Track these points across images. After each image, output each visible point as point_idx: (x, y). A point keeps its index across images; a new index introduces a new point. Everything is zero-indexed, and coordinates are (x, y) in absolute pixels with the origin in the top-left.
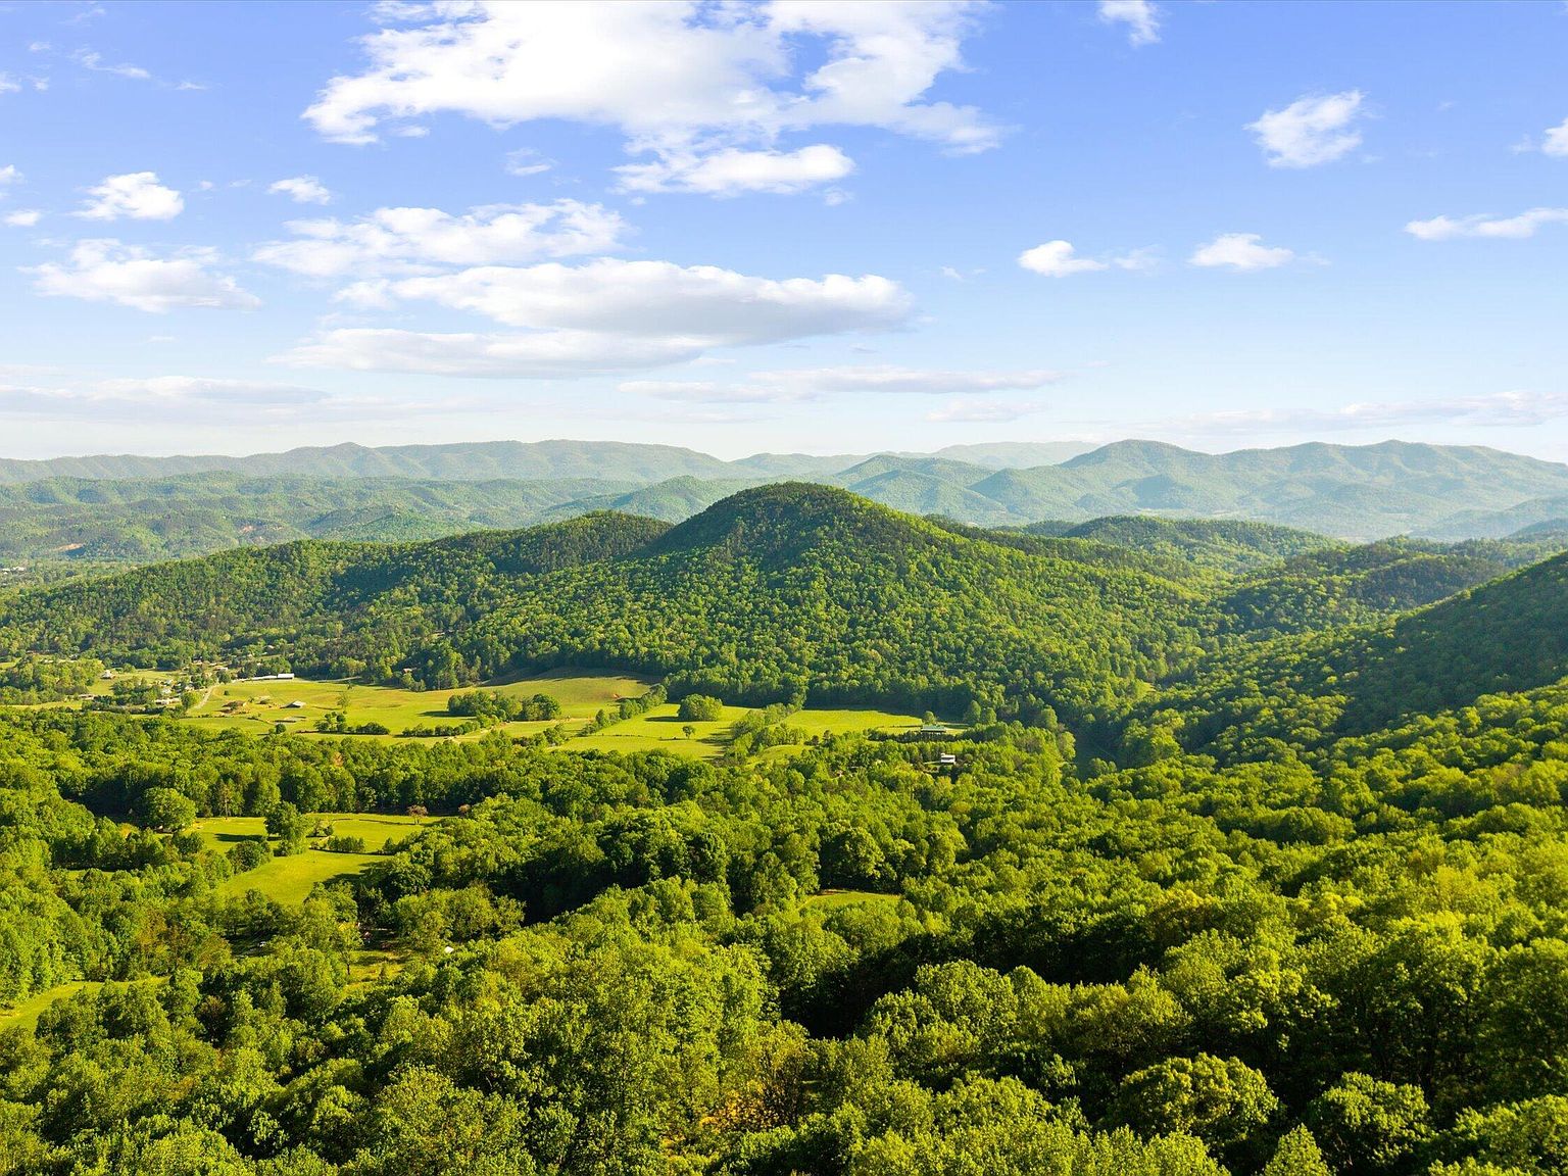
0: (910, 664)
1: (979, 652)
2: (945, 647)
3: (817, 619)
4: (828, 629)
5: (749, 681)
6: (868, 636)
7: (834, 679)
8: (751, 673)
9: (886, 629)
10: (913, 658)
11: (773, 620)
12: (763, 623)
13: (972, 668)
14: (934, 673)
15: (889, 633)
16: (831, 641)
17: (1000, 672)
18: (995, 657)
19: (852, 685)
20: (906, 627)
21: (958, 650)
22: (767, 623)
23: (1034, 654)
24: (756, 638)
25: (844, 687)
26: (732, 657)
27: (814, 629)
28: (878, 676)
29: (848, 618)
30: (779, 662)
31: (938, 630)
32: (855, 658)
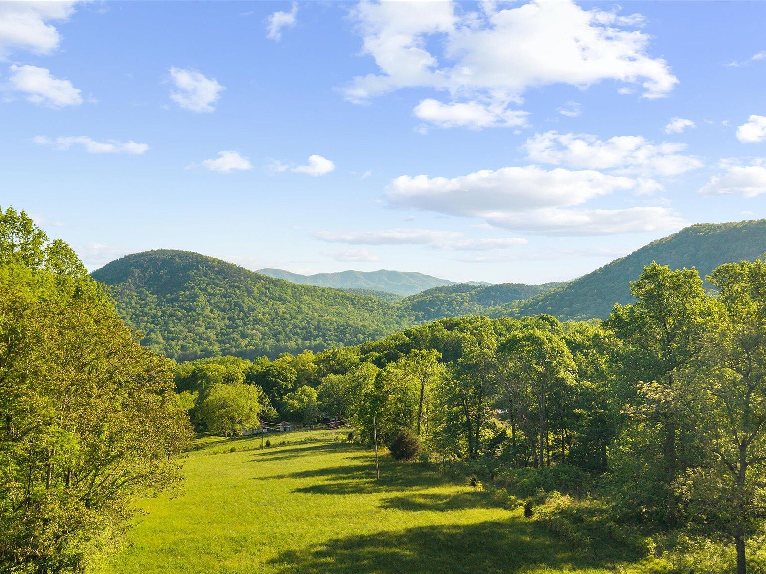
0: (281, 337)
1: (317, 328)
2: (296, 327)
3: (208, 317)
4: (218, 322)
6: (245, 324)
7: (236, 347)
8: (179, 347)
9: (254, 321)
10: (280, 333)
11: (179, 320)
12: (173, 321)
13: (317, 336)
14: (296, 340)
15: (257, 322)
16: (222, 329)
17: (336, 336)
18: (328, 330)
19: (251, 350)
20: (267, 319)
21: (304, 328)
22: (176, 321)
23: (351, 326)
24: (172, 329)
25: (246, 350)
27: (209, 323)
28: (264, 344)
29: (227, 316)
30: (194, 341)
31: (286, 319)
32: (244, 336)
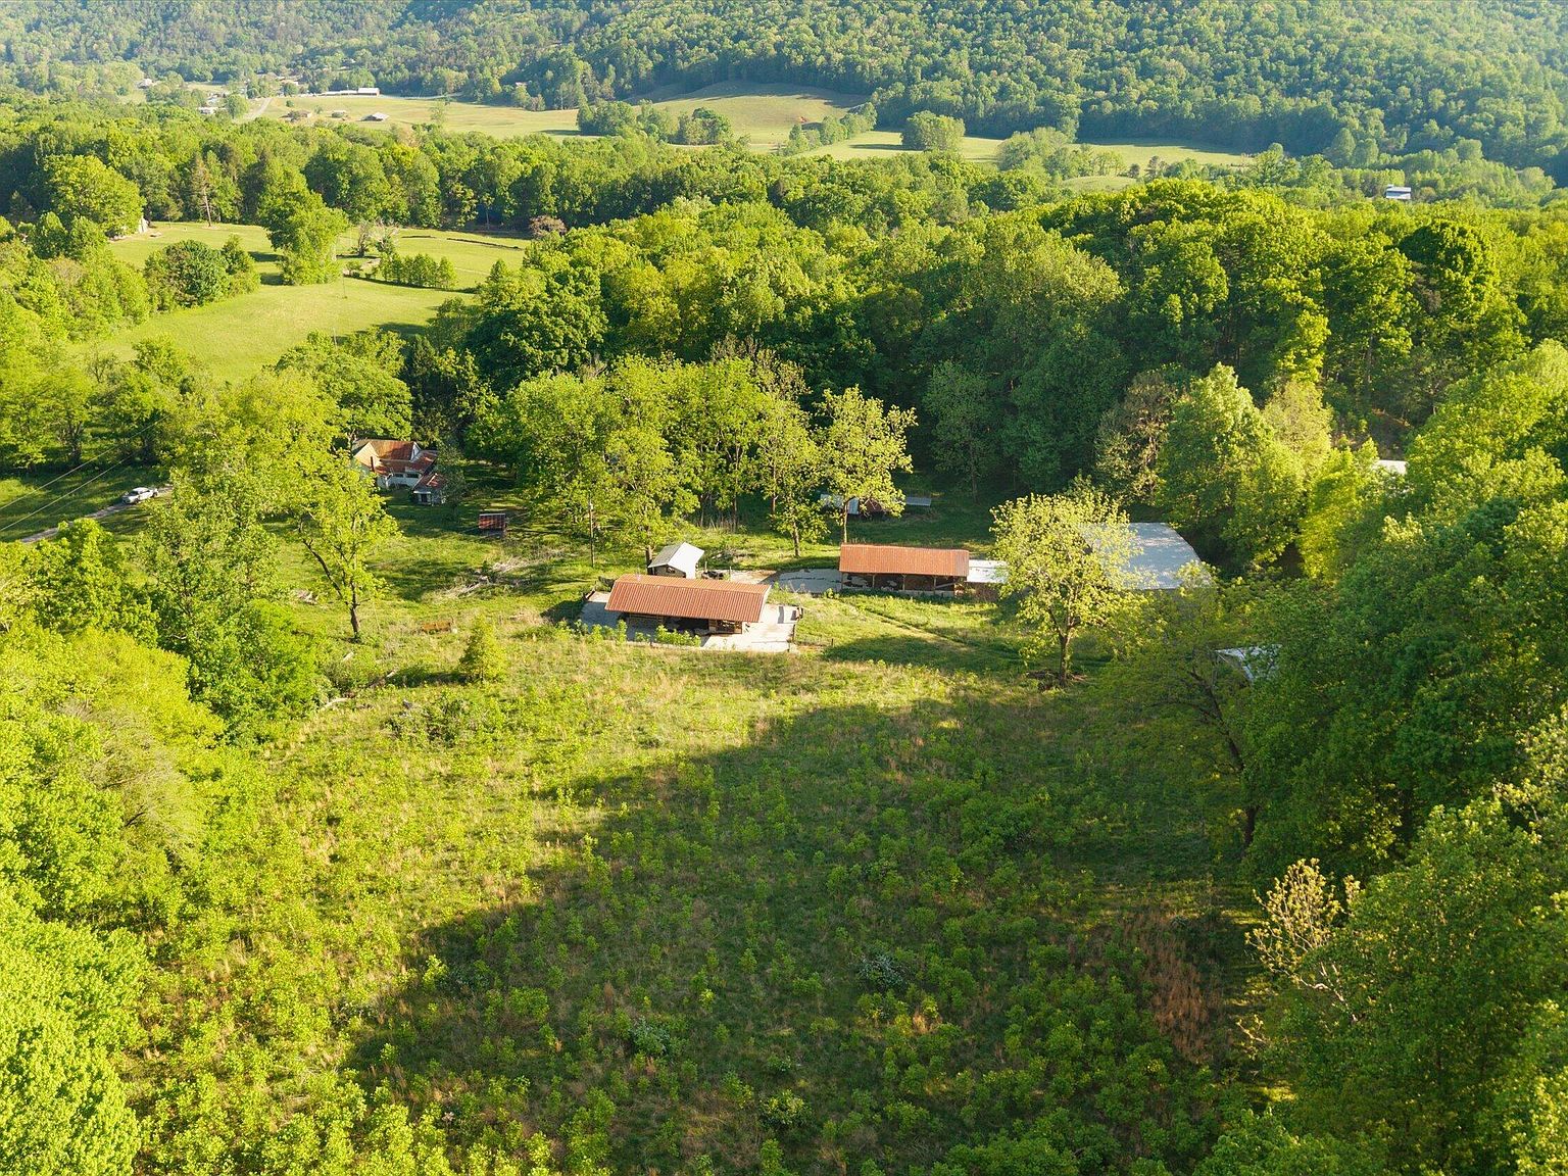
5: (992, 101)
26: (964, 68)
